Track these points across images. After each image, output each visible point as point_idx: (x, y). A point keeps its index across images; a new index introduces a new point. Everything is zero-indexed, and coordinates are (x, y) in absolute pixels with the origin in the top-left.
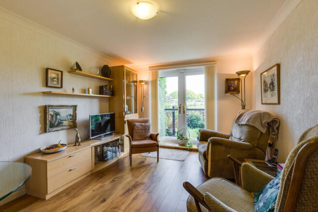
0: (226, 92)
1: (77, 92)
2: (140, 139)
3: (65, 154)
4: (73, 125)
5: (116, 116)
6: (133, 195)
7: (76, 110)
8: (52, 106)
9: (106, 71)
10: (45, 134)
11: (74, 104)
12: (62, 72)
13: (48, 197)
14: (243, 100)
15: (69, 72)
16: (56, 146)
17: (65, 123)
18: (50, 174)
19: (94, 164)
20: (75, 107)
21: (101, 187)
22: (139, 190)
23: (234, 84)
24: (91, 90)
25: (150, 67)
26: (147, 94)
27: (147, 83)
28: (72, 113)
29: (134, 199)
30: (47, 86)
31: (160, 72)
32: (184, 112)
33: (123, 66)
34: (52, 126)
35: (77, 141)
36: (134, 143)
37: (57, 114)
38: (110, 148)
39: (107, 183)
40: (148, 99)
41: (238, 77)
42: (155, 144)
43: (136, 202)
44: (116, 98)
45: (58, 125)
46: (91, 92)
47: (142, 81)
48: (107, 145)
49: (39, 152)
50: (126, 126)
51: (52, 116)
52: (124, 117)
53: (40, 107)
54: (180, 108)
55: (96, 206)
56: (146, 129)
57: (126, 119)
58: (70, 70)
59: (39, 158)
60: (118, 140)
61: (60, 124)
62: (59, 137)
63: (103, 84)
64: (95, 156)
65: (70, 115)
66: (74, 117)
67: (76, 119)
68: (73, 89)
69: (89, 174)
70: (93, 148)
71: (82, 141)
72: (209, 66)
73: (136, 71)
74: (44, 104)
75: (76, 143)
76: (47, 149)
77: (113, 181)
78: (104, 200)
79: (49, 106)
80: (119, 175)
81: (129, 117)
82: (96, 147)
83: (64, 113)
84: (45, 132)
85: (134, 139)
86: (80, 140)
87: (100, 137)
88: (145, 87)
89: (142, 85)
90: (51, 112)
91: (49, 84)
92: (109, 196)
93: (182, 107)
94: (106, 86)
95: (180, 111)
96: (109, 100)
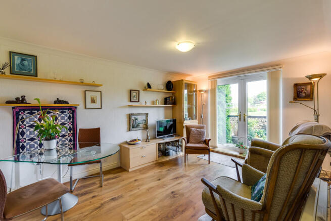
0: (295, 99)
1: (148, 104)
2: (194, 142)
3: (140, 146)
4: (146, 127)
5: (177, 121)
6: (179, 182)
7: (147, 116)
8: (133, 114)
9: (169, 86)
10: (130, 132)
11: (146, 113)
12: (139, 91)
13: (130, 170)
14: (316, 109)
15: (144, 90)
16: (135, 140)
17: (141, 125)
18: (131, 156)
19: (157, 156)
20: (147, 114)
21: (160, 172)
22: (184, 180)
23: (306, 90)
24: (157, 101)
25: (209, 77)
26: (207, 102)
27: (206, 91)
28: (145, 119)
29: (179, 183)
30: (131, 101)
31: (219, 80)
32: (245, 120)
33: (182, 80)
34: (133, 127)
35: (147, 138)
36: (189, 145)
37: (136, 119)
38: (170, 147)
39: (164, 171)
40: (207, 106)
41: (310, 81)
42: (206, 147)
43: (179, 185)
44: (177, 107)
45: (137, 127)
46: (157, 103)
47: (202, 91)
48: (168, 143)
49: (127, 143)
50: (185, 130)
51: (133, 120)
52: (183, 123)
53: (127, 115)
54: (240, 115)
55: (154, 181)
56: (201, 134)
57: (184, 125)
58: (144, 89)
59: (127, 146)
60: (178, 141)
61: (138, 126)
62: (137, 134)
63: (167, 96)
64: (159, 150)
65: (144, 120)
66: (146, 121)
67: (147, 123)
68: (146, 102)
69: (154, 163)
70: (157, 145)
71: (151, 139)
72: (273, 70)
73: (195, 82)
74: (129, 113)
75: (147, 140)
76: (131, 141)
77: (169, 170)
78: (159, 180)
79: (132, 114)
80: (174, 167)
81: (187, 123)
82: (159, 144)
83: (141, 119)
84: (130, 130)
85: (190, 142)
86: (149, 138)
87: (164, 137)
88: (205, 95)
89: (201, 94)
90: (133, 118)
91: (132, 100)
92: (163, 178)
93: (242, 114)
94: (169, 97)
95: (240, 119)
96: (172, 109)
